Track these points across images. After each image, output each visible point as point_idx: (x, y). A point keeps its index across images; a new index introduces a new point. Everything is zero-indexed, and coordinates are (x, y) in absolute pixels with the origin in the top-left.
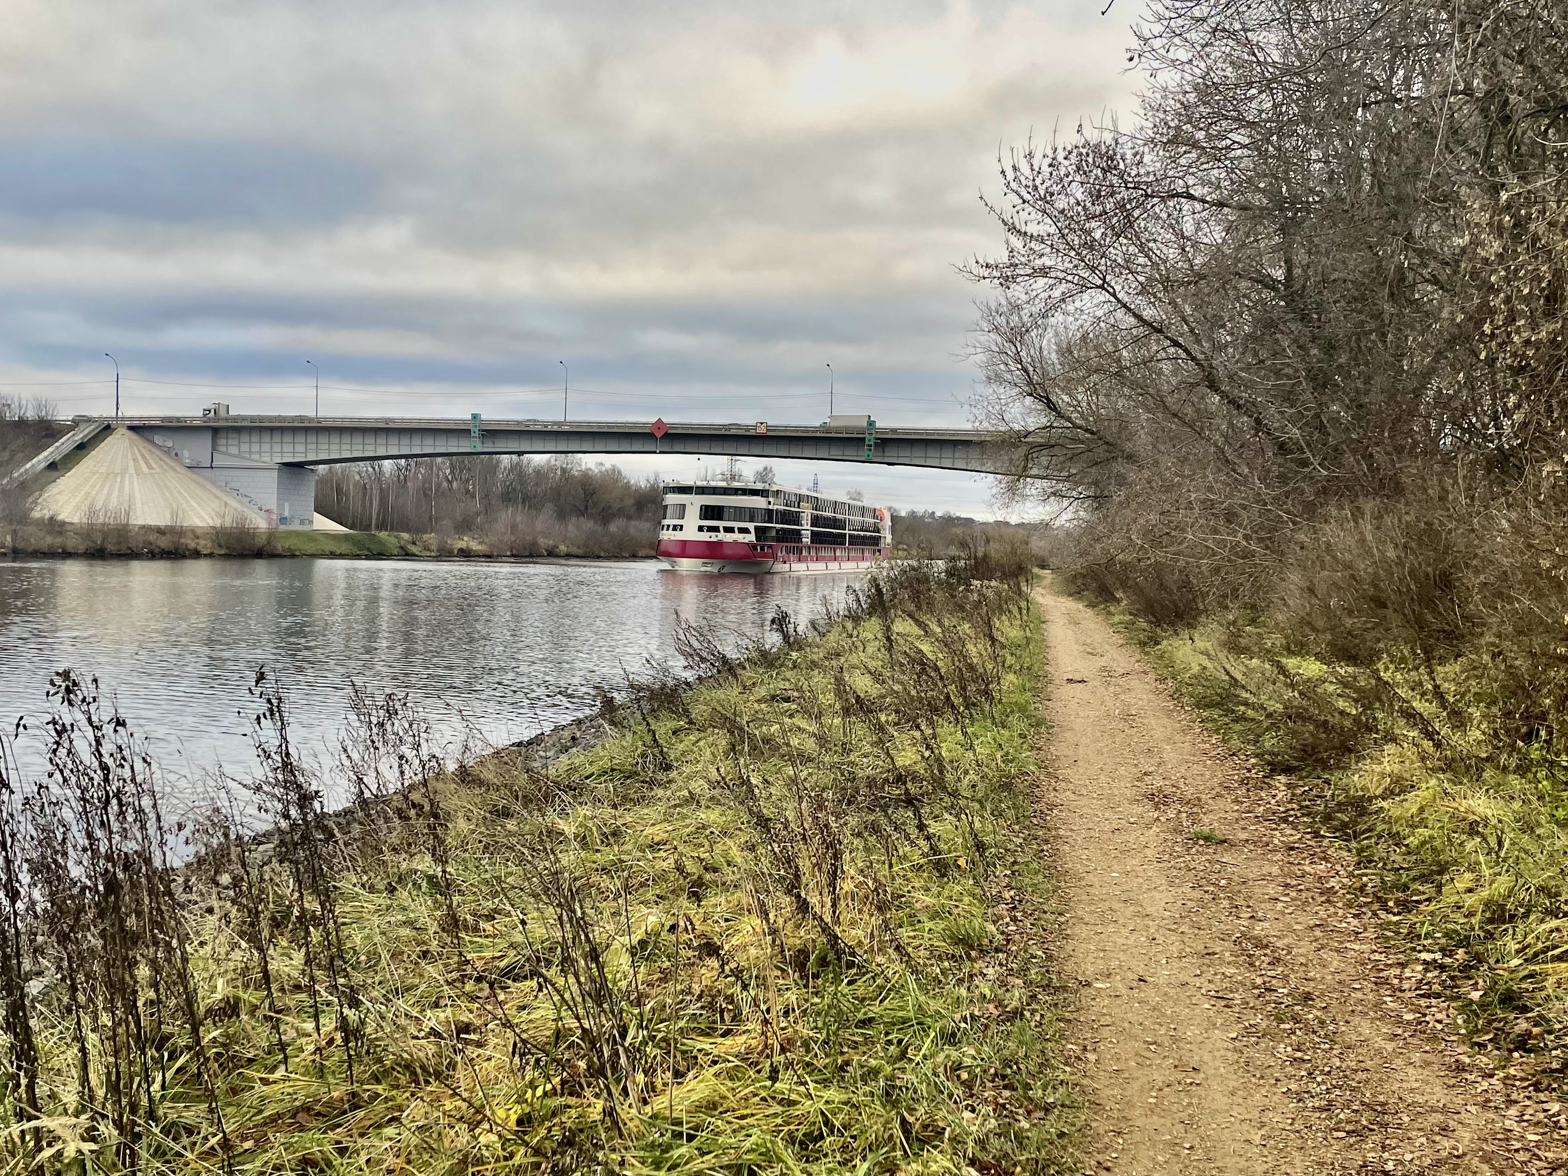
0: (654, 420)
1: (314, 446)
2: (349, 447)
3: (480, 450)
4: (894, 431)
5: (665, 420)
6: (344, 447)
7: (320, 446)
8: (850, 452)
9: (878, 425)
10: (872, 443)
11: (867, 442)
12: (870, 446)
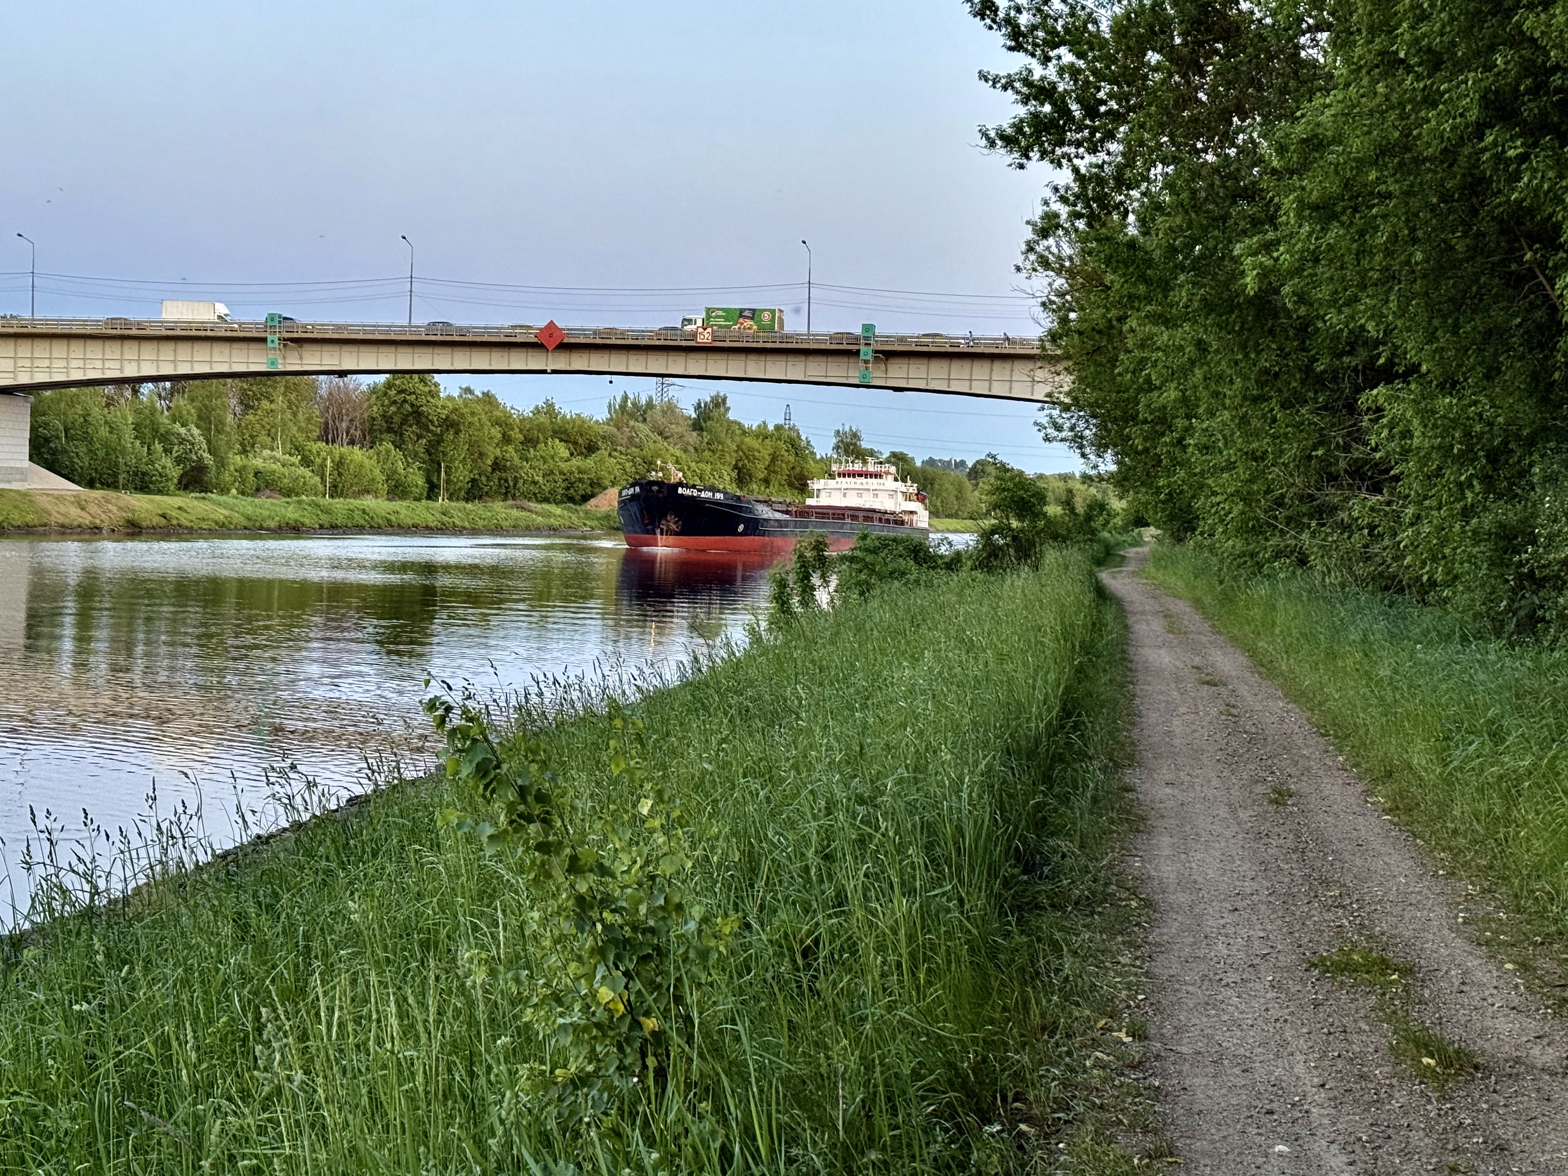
0: (543, 324)
1: (27, 363)
2: (80, 364)
3: (281, 368)
4: (902, 340)
5: (560, 325)
6: (74, 364)
7: (37, 363)
8: (835, 370)
9: (877, 331)
10: (870, 357)
11: (862, 357)
12: (866, 362)
